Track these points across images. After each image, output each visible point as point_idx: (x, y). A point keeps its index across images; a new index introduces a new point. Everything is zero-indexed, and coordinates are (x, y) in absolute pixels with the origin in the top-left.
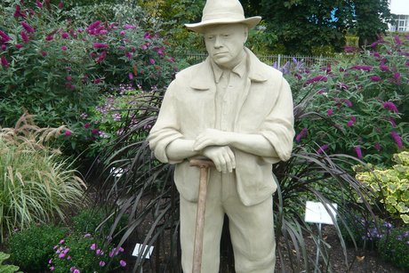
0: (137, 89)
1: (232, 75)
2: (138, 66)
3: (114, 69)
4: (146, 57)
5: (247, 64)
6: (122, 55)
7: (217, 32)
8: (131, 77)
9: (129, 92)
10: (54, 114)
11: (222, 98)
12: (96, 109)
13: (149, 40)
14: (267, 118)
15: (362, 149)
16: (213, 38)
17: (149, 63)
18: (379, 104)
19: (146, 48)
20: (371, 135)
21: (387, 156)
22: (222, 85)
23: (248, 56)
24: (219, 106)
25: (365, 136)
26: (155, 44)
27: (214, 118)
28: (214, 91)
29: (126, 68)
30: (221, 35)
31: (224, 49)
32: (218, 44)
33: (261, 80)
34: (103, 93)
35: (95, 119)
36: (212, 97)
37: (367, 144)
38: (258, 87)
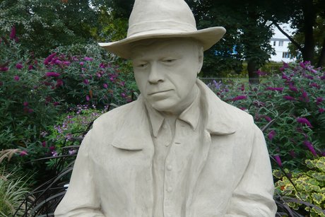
0: (93, 108)
1: (178, 124)
2: (94, 89)
3: (74, 93)
4: (101, 82)
5: (203, 106)
6: (81, 81)
7: (153, 55)
8: (88, 99)
9: (84, 111)
10: (11, 136)
11: (164, 162)
12: (54, 129)
13: (103, 69)
14: (237, 191)
15: (280, 157)
16: (146, 65)
17: (102, 87)
18: (291, 118)
19: (100, 75)
20: (287, 144)
21: (298, 160)
22: (162, 140)
23: (203, 93)
24: (159, 175)
25: (281, 146)
26: (107, 72)
27: (152, 199)
28: (151, 153)
29: (84, 92)
30: (161, 60)
31: (167, 85)
32: (155, 76)
33: (225, 131)
34: (65, 112)
35: (53, 138)
36: (148, 163)
37: (283, 152)
38: (222, 143)
